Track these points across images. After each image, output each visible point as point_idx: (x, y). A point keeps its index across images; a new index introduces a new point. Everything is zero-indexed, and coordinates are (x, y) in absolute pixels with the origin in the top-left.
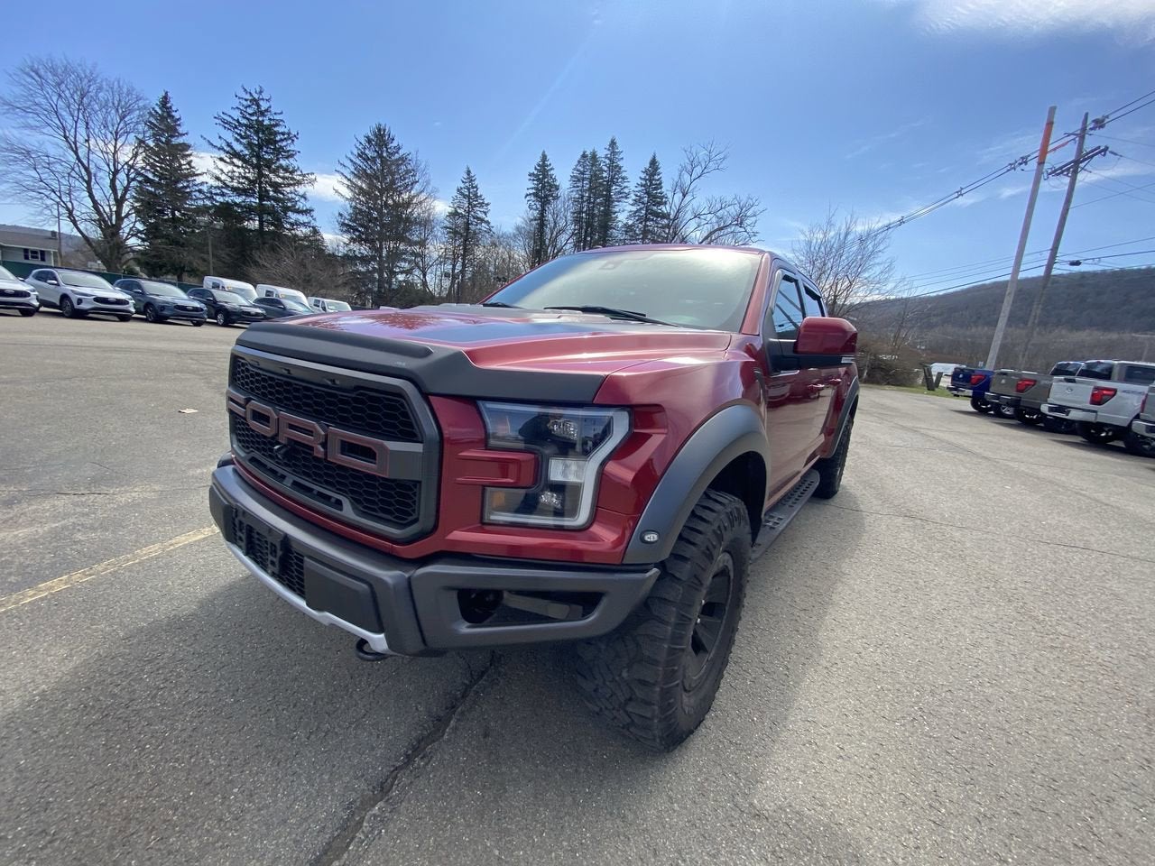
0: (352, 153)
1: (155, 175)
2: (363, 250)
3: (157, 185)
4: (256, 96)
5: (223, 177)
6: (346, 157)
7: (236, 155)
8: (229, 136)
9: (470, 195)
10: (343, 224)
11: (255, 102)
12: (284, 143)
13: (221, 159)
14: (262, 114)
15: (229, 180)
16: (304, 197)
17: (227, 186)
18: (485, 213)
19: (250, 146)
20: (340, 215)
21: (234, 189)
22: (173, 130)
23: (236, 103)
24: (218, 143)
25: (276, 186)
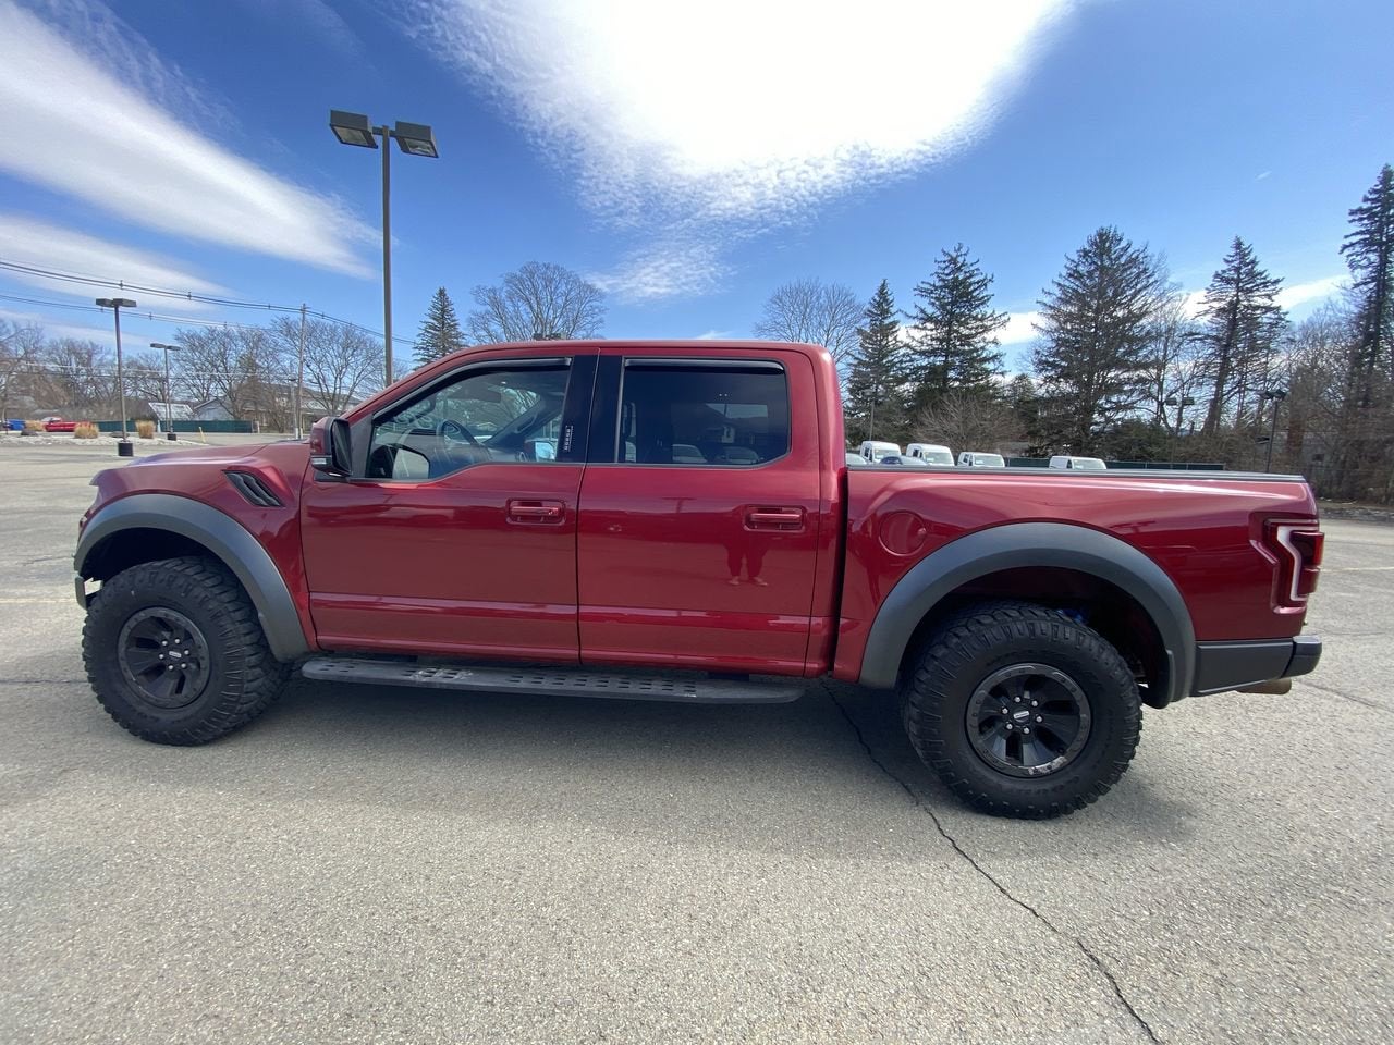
0: (1060, 276)
1: (867, 357)
2: (1066, 387)
3: (867, 365)
4: (954, 255)
5: (914, 344)
6: (1053, 282)
7: (929, 319)
8: (924, 303)
9: (1243, 274)
10: (1041, 362)
11: (953, 261)
12: (977, 292)
13: (916, 327)
14: (959, 269)
15: (919, 345)
16: (995, 342)
17: (916, 352)
18: (1269, 296)
19: (943, 307)
20: (1038, 352)
21: (922, 353)
22: (885, 313)
23: (935, 268)
24: (914, 312)
25: (966, 339)
